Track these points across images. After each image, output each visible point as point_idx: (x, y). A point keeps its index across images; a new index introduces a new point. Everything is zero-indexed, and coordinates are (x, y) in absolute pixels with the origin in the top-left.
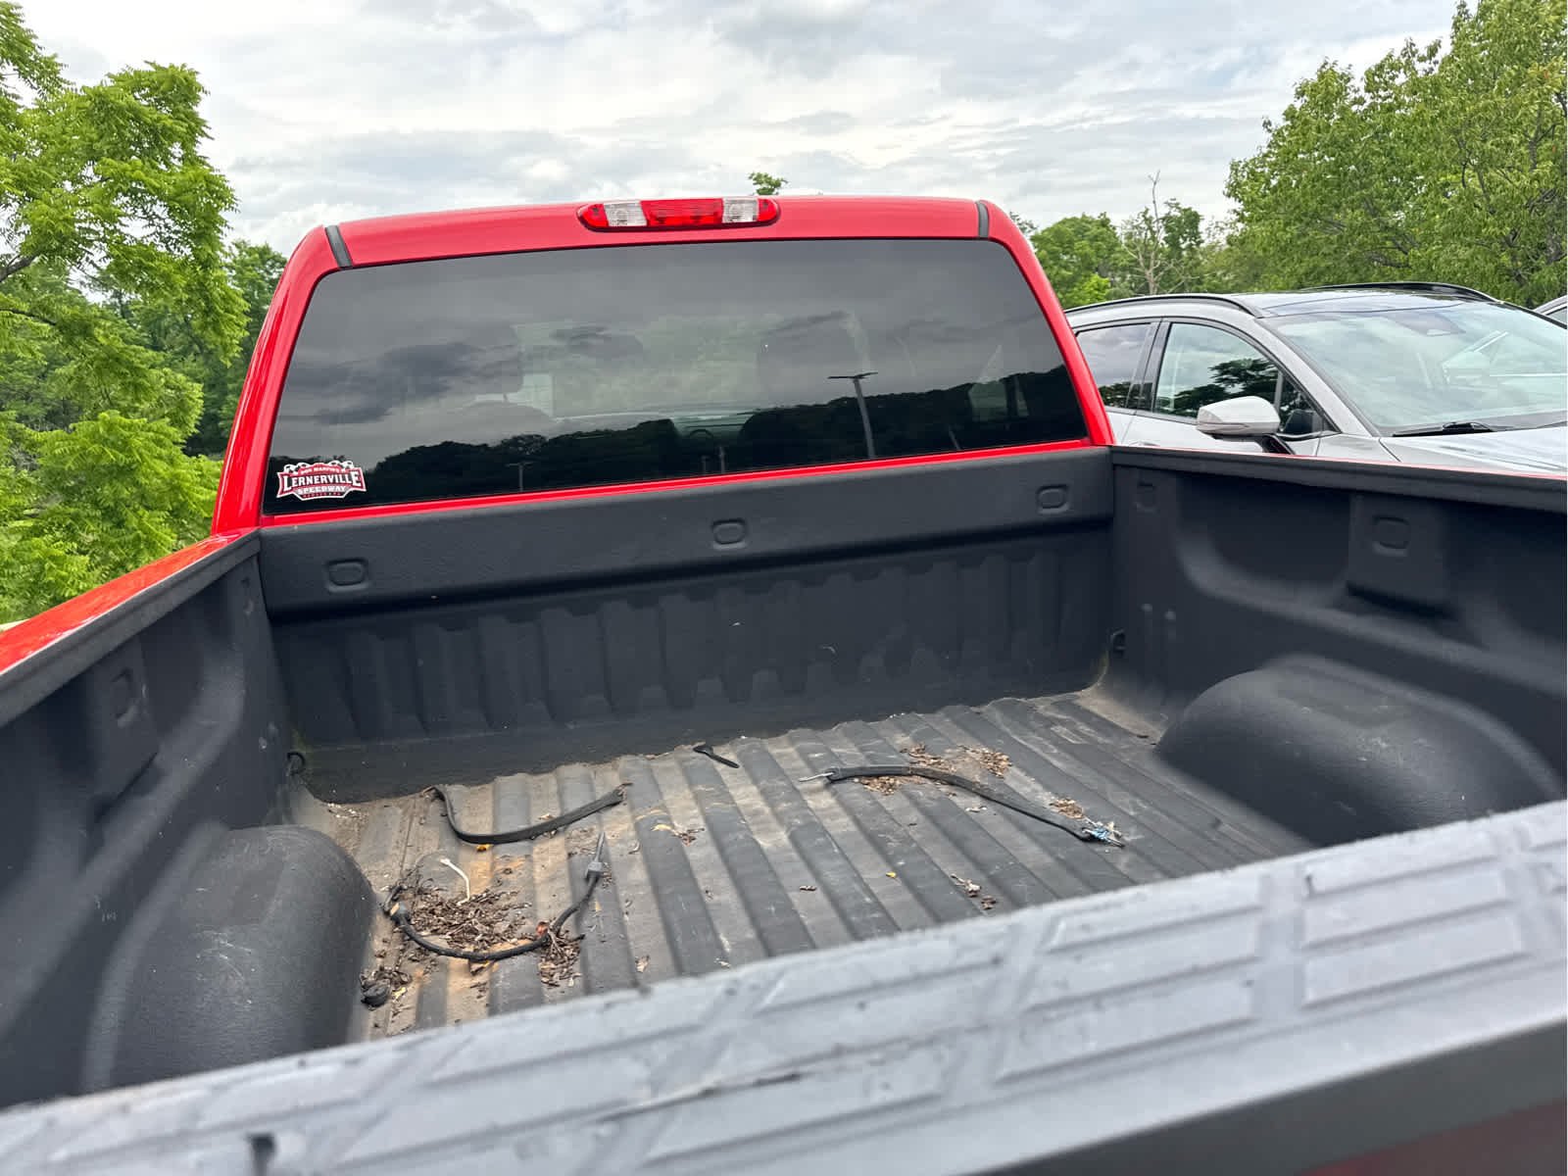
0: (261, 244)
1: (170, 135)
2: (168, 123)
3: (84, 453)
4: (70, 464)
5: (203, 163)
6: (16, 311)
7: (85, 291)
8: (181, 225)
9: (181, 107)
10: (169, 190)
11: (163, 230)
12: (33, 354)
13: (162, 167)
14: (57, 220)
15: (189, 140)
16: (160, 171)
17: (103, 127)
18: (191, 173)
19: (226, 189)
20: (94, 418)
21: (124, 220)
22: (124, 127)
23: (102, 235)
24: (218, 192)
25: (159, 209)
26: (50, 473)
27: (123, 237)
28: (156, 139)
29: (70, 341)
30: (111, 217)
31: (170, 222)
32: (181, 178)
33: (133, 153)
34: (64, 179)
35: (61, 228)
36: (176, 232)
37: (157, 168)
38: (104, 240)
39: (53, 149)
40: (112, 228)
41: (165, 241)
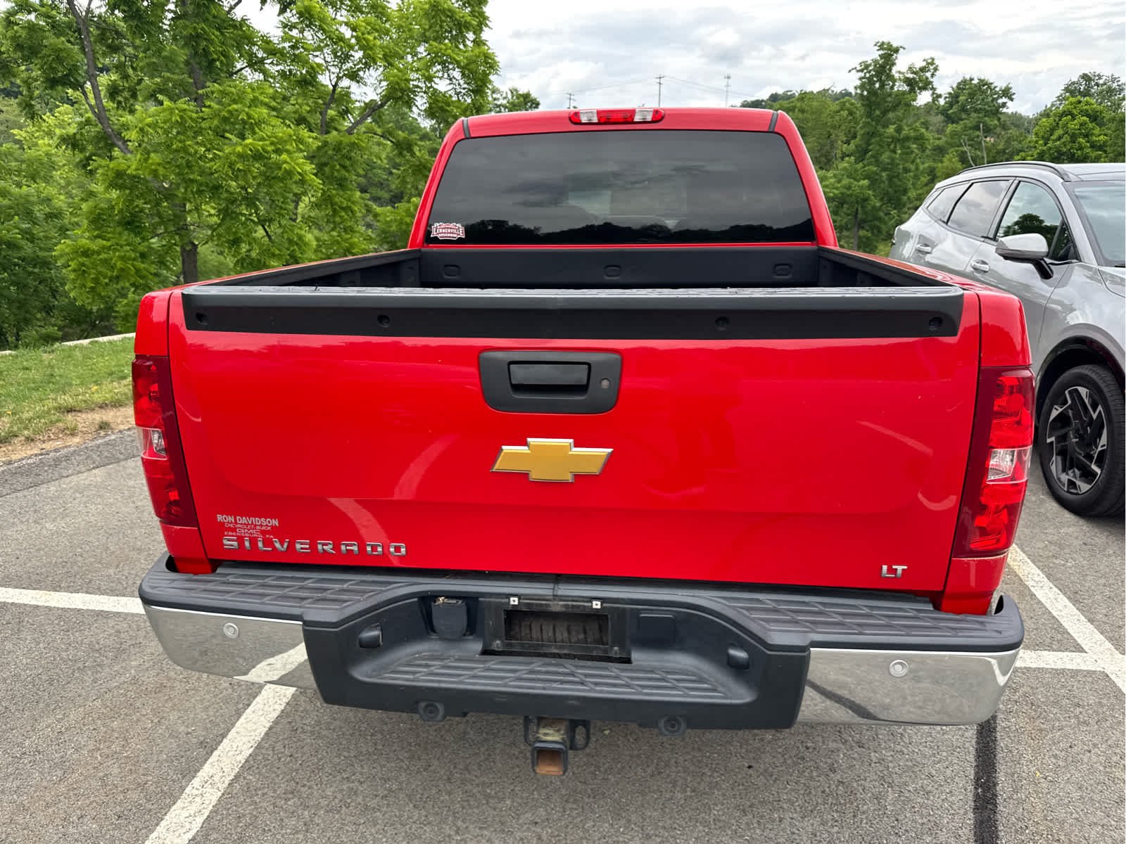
0: (525, 92)
1: (467, 26)
2: (468, 19)
3: (401, 222)
4: (394, 228)
5: (485, 44)
6: (375, 134)
7: (419, 120)
8: (468, 84)
9: (477, 9)
10: (464, 62)
11: (457, 87)
12: (381, 160)
13: (461, 47)
14: (401, 80)
15: (478, 30)
16: (460, 50)
17: (432, 21)
18: (477, 51)
19: (495, 62)
20: (409, 202)
21: (436, 80)
22: (444, 21)
23: (424, 89)
24: (490, 63)
25: (456, 74)
26: (384, 232)
27: (435, 90)
28: (460, 29)
29: (400, 154)
30: (429, 79)
31: (462, 82)
32: (471, 54)
33: (446, 38)
34: (408, 53)
35: (403, 85)
36: (464, 89)
37: (459, 48)
38: (425, 92)
39: (404, 35)
40: (429, 85)
41: (458, 94)
